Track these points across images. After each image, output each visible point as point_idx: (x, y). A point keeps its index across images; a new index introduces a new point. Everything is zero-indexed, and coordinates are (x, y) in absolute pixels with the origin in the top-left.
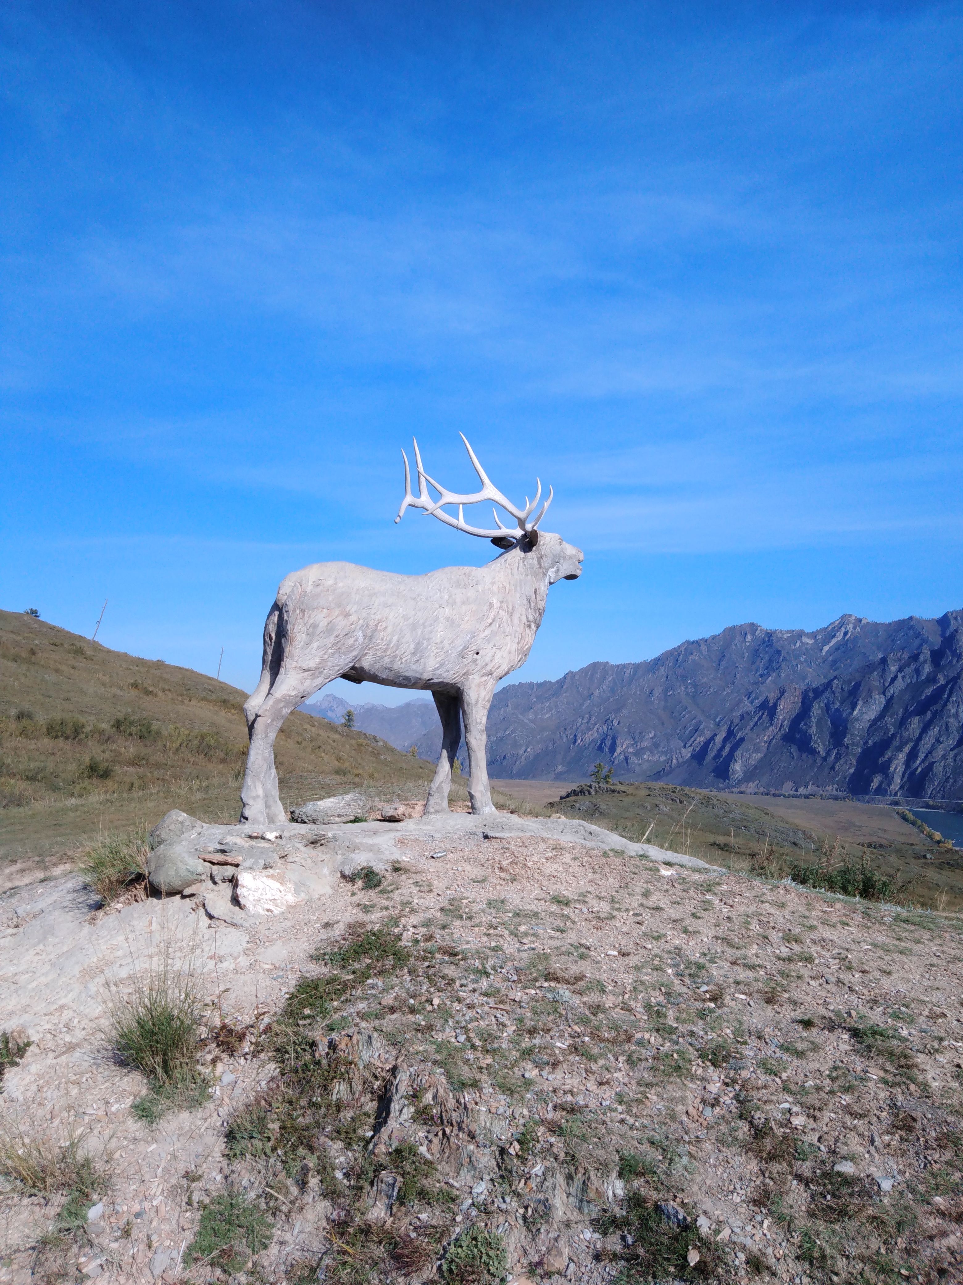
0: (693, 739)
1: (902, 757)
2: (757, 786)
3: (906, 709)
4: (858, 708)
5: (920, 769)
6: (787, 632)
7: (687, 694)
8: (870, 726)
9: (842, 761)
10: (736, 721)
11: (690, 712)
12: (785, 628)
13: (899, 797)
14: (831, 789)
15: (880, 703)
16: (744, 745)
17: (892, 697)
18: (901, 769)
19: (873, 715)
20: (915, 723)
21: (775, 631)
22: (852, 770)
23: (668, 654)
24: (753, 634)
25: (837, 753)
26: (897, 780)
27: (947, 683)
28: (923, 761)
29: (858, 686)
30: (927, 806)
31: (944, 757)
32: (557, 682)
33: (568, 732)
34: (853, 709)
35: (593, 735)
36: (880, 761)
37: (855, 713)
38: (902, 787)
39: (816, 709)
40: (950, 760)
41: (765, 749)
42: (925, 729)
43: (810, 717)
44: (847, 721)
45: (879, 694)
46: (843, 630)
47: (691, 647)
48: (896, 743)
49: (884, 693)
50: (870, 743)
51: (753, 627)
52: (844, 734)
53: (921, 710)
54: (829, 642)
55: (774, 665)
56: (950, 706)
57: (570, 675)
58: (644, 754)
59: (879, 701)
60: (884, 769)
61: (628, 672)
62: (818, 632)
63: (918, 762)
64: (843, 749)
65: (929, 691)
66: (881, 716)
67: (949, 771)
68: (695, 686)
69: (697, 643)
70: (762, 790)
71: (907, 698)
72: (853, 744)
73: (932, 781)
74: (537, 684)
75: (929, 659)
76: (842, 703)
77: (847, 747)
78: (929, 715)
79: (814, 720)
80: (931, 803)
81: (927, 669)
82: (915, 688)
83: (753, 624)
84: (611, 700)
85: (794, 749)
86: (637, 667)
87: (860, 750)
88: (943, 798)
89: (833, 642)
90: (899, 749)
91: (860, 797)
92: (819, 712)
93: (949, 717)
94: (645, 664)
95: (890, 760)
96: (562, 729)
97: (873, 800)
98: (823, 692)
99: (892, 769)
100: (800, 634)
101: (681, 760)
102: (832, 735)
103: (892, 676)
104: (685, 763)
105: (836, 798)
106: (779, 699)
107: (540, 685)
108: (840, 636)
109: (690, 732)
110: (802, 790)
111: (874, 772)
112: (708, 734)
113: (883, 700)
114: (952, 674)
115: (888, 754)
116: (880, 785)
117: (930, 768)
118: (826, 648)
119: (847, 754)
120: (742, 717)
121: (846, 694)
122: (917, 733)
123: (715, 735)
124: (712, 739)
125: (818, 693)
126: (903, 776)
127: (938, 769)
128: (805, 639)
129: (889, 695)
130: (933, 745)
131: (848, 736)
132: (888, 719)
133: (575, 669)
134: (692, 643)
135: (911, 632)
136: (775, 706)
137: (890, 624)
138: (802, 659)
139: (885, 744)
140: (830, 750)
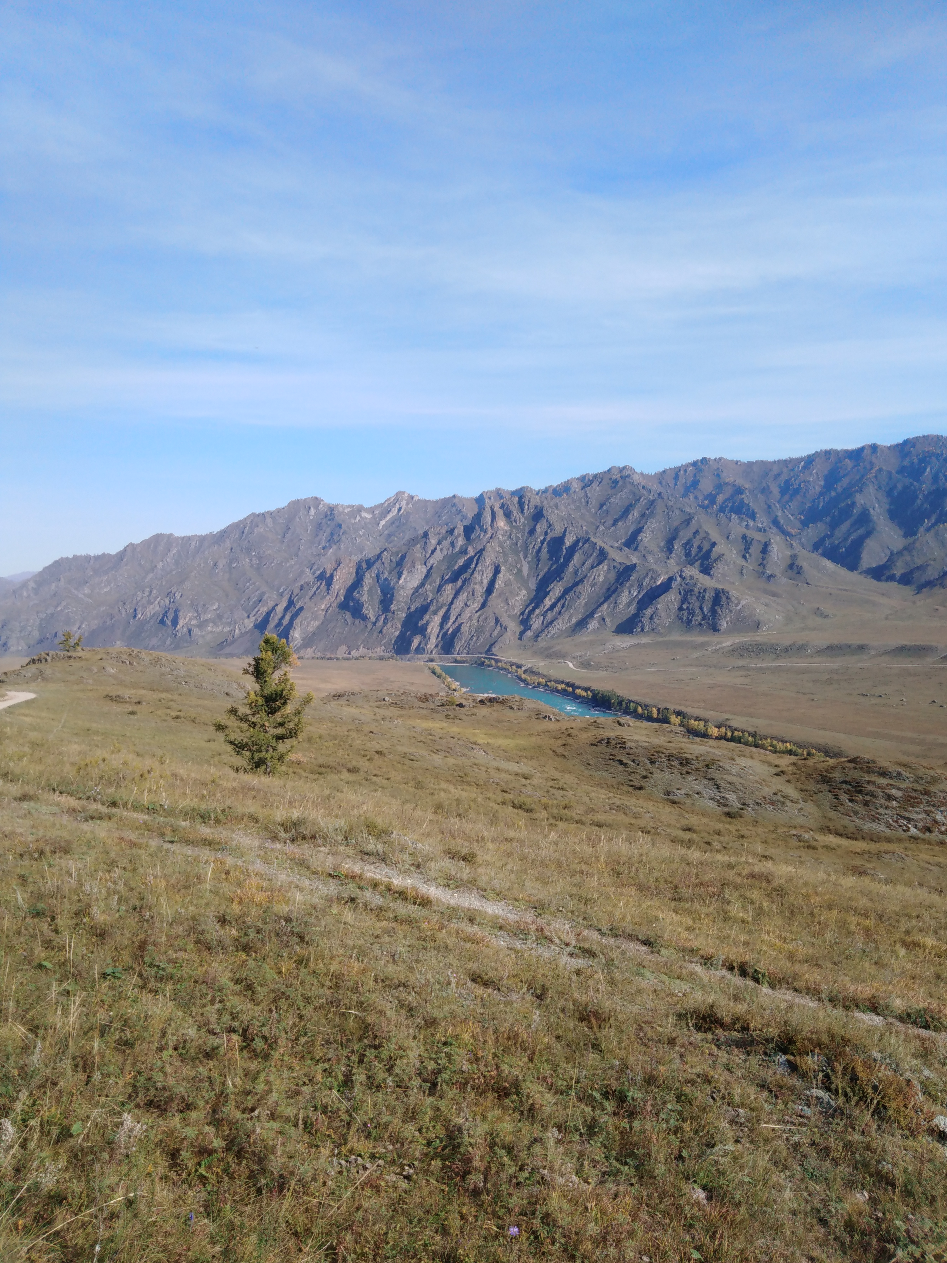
0: (256, 610)
1: (437, 619)
2: (314, 652)
3: (443, 578)
4: (403, 577)
5: (451, 630)
6: (348, 507)
7: (252, 566)
8: (413, 594)
9: (389, 625)
10: (296, 591)
11: (254, 584)
12: (346, 503)
13: (434, 655)
14: (379, 651)
15: (422, 572)
16: (302, 614)
17: (431, 568)
18: (436, 630)
19: (415, 583)
20: (449, 590)
21: (337, 506)
22: (397, 633)
23: (234, 526)
24: (316, 508)
25: (385, 618)
26: (433, 640)
27: (476, 554)
28: (454, 622)
29: (403, 557)
30: (456, 661)
31: (470, 618)
32: (117, 554)
33: (128, 606)
34: (399, 577)
35: (155, 608)
36: (420, 625)
37: (401, 582)
38: (437, 646)
39: (368, 579)
40: (475, 621)
41: (322, 617)
42: (456, 596)
43: (362, 586)
44: (393, 588)
45: (421, 564)
46: (397, 506)
47: (257, 519)
48: (433, 608)
49: (425, 564)
50: (413, 608)
51: (316, 501)
52: (391, 601)
53: (453, 580)
54: (385, 517)
55: (336, 538)
56: (476, 574)
57: (131, 547)
58: (207, 626)
59: (421, 570)
60: (422, 631)
61: (193, 544)
62: (376, 507)
63: (450, 623)
64: (390, 614)
65: (461, 562)
66: (422, 585)
67: (473, 630)
68: (260, 558)
69: (263, 516)
70: (319, 654)
71: (443, 568)
72: (398, 610)
73: (460, 639)
74: (95, 557)
75: (462, 534)
76: (390, 573)
77: (394, 613)
78: (460, 582)
79: (366, 589)
80: (459, 658)
81: (461, 542)
82: (451, 559)
83: (316, 498)
84: (174, 572)
85: (348, 616)
86: (202, 539)
87: (404, 615)
88: (468, 653)
89: (389, 517)
90: (435, 613)
91: (403, 656)
92: (371, 581)
93: (475, 584)
94: (211, 535)
95: (427, 623)
96: (121, 603)
97: (413, 658)
98: (374, 563)
99: (429, 631)
100: (360, 509)
101: (243, 630)
102: (382, 602)
103: (432, 548)
104: (247, 633)
105: (381, 658)
106: (336, 569)
107: (97, 558)
108: (395, 511)
109: (254, 602)
110: (354, 653)
111: (414, 634)
112: (271, 604)
113: (424, 571)
114: (479, 547)
115: (427, 617)
116: (419, 645)
117: (458, 629)
118: (383, 523)
119: (393, 619)
120: (302, 587)
121: (394, 565)
122: (450, 599)
123: (277, 605)
124: (273, 609)
125: (370, 564)
126: (438, 636)
127: (465, 629)
128: (364, 514)
129: (429, 565)
130: (462, 608)
131: (394, 602)
132: (427, 586)
133: (137, 541)
134: (258, 515)
135: (454, 509)
136: (332, 576)
137: (437, 502)
138: (361, 533)
139: (424, 609)
140: (379, 615)
